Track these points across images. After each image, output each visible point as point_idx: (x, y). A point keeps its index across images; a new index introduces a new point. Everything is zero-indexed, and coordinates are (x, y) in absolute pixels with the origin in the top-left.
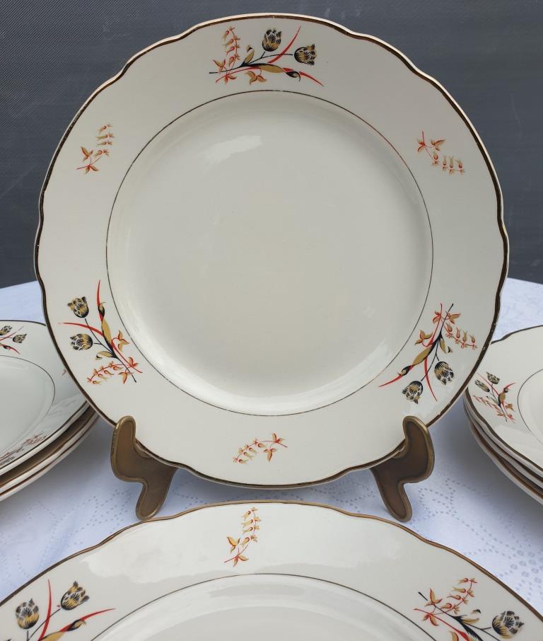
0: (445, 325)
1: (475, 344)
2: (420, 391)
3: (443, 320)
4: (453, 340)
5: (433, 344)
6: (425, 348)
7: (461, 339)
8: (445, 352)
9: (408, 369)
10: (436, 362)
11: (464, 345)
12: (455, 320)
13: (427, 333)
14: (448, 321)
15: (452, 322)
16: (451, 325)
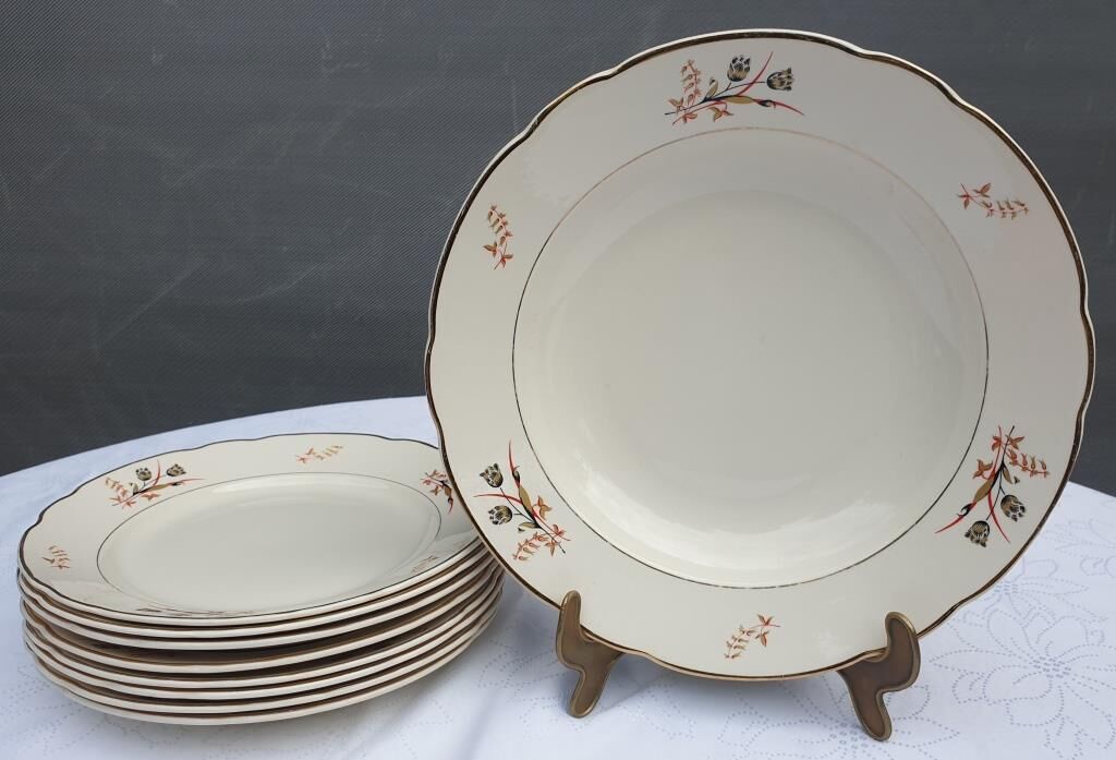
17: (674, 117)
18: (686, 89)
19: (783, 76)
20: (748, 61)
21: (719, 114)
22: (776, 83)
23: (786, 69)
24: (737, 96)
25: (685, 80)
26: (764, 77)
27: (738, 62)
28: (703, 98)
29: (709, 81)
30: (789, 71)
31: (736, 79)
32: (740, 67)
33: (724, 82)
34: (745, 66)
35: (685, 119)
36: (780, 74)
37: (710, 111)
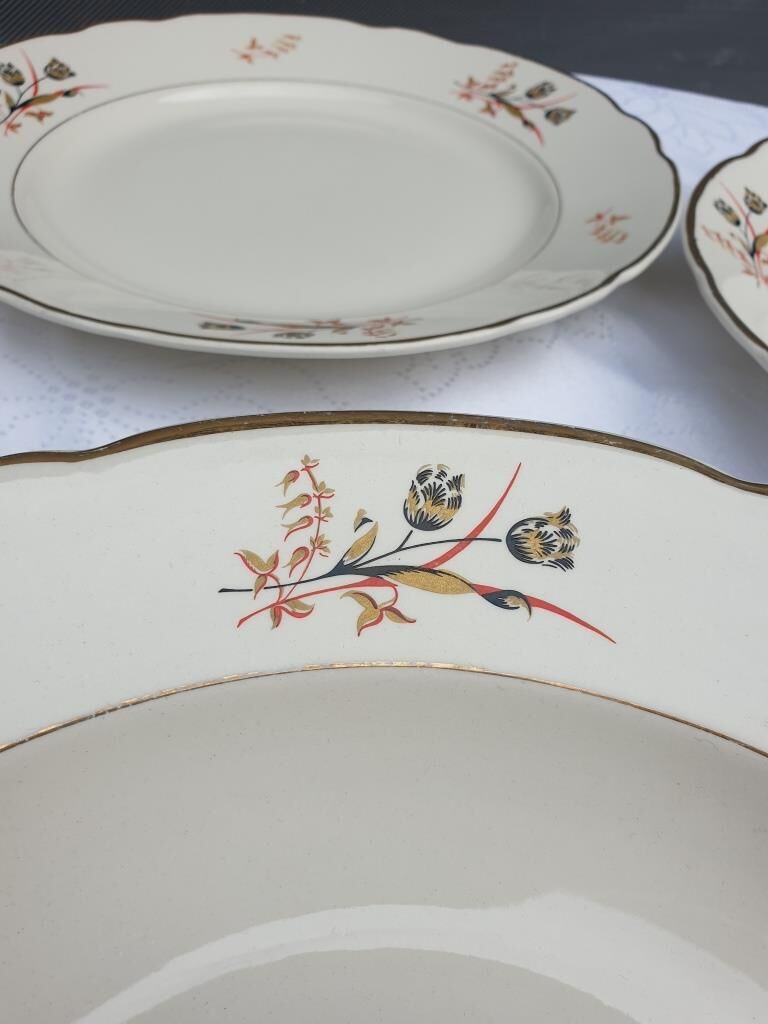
17: (245, 604)
18: (292, 530)
19: (550, 529)
20: (457, 482)
21: (376, 614)
22: (532, 545)
23: (556, 510)
24: (428, 569)
25: (289, 506)
26: (499, 528)
27: (431, 480)
28: (330, 564)
29: (353, 517)
30: (565, 516)
31: (426, 524)
32: (435, 495)
33: (392, 529)
34: (450, 494)
35: (276, 611)
36: (541, 522)
37: (350, 600)
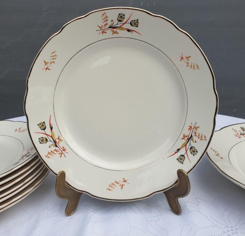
0: (193, 131)
1: (206, 139)
2: (184, 159)
3: (193, 129)
4: (197, 137)
5: (189, 139)
6: (185, 141)
7: (200, 137)
8: (194, 142)
9: (179, 150)
10: (190, 147)
11: (201, 139)
12: (197, 129)
13: (186, 135)
14: (194, 130)
15: (196, 130)
16: (196, 131)
